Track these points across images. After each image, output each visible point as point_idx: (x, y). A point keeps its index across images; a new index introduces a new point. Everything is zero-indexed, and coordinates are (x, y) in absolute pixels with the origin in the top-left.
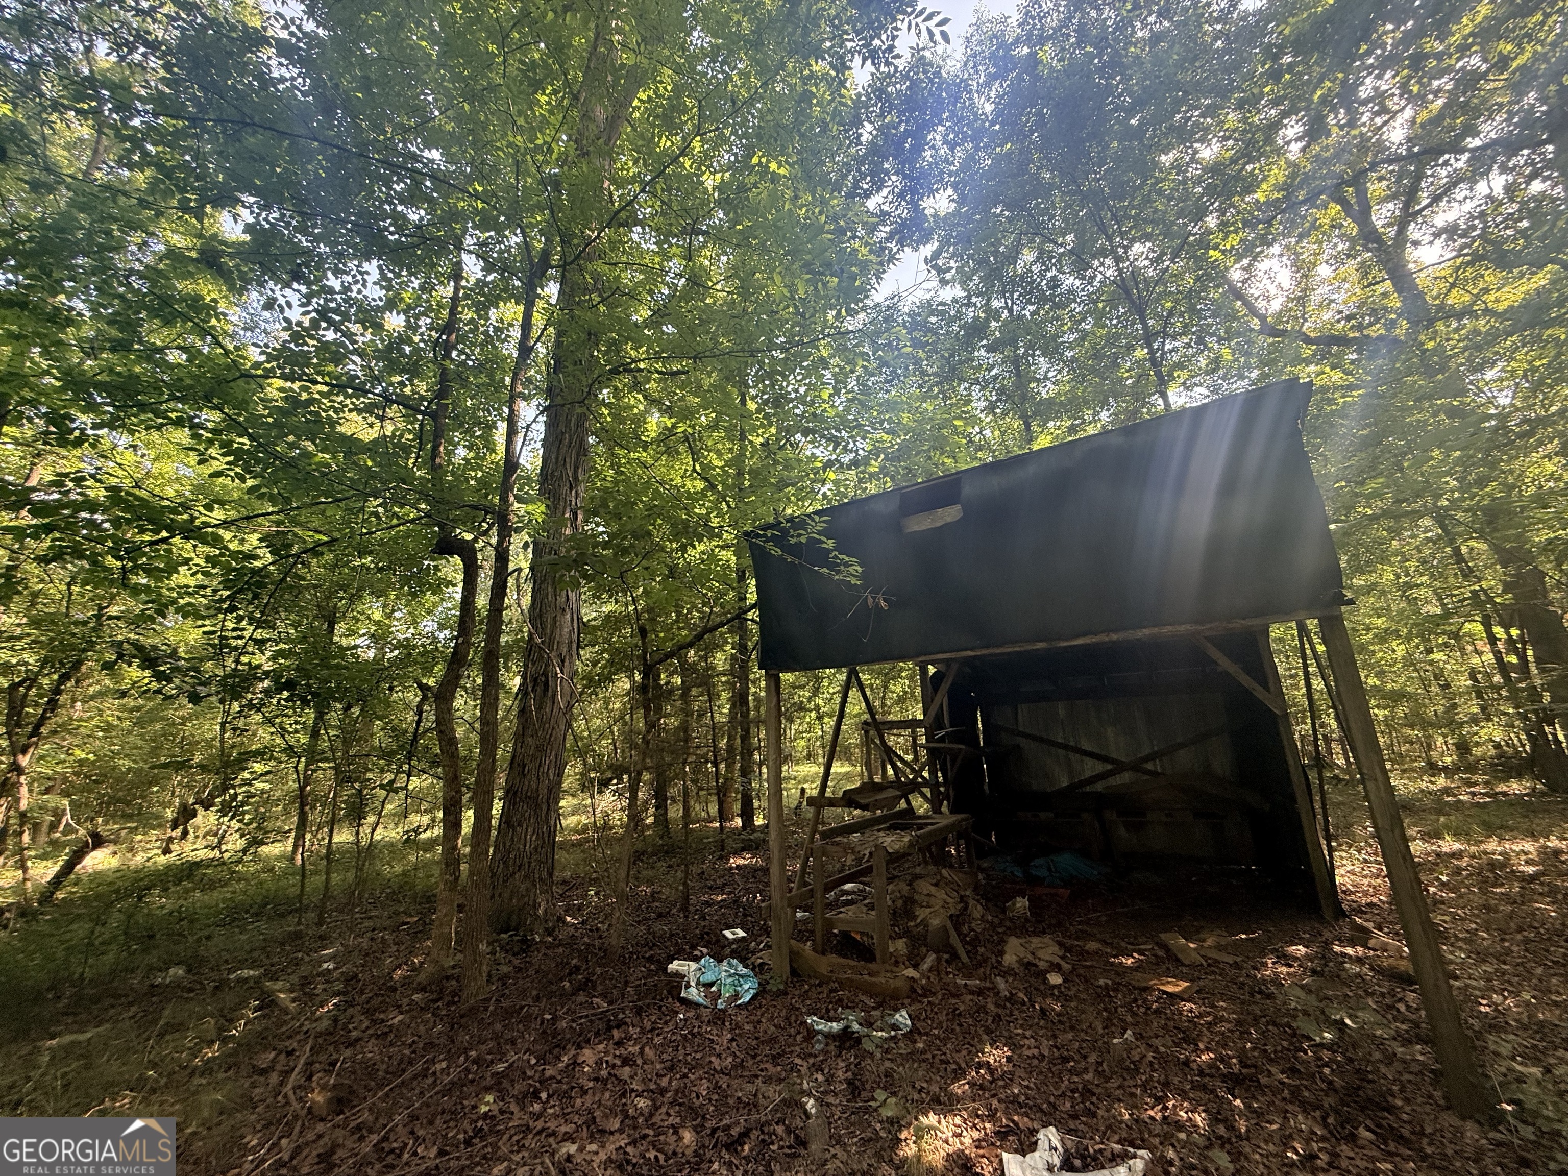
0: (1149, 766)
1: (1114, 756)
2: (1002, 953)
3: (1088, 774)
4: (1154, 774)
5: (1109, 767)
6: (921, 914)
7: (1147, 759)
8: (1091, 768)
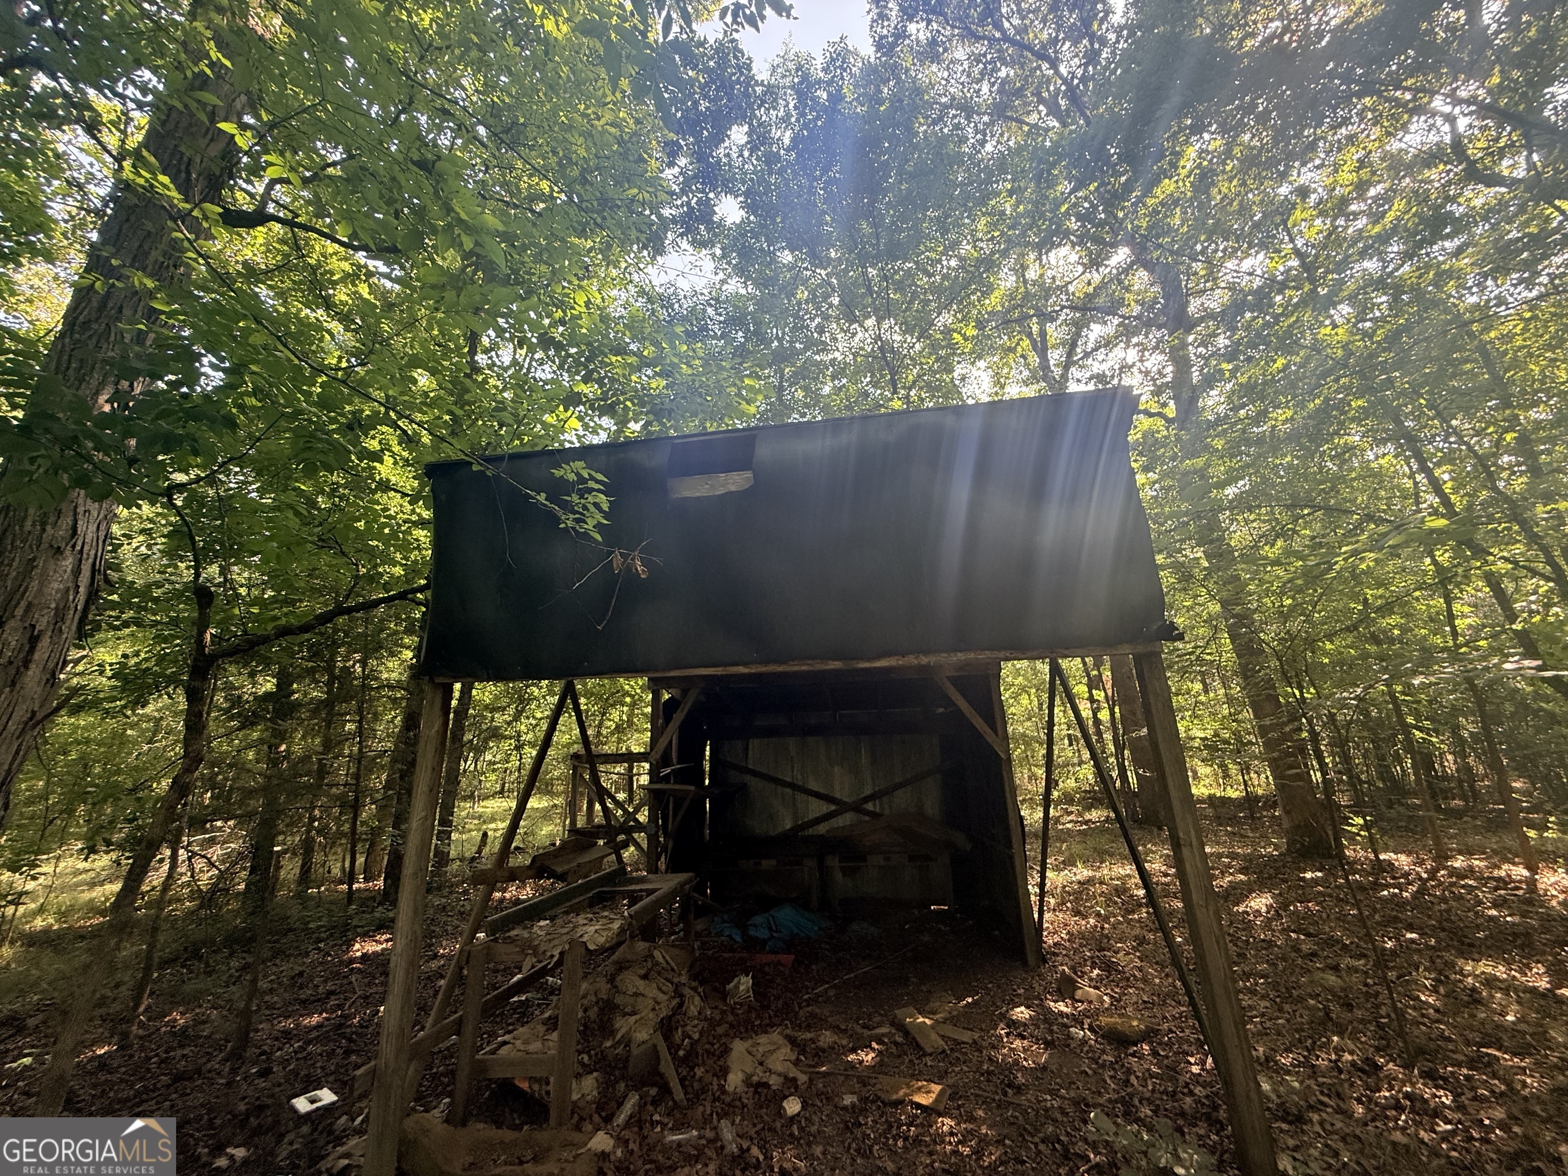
0: (870, 806)
1: (838, 795)
2: (724, 1072)
3: (811, 816)
4: (873, 815)
5: (833, 807)
6: (622, 1025)
7: (866, 799)
8: (818, 808)
